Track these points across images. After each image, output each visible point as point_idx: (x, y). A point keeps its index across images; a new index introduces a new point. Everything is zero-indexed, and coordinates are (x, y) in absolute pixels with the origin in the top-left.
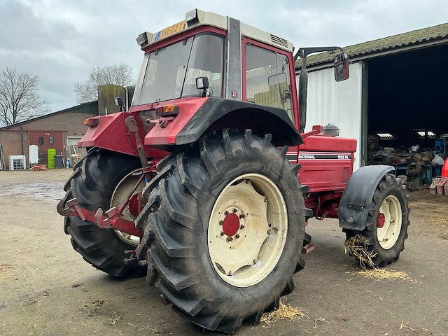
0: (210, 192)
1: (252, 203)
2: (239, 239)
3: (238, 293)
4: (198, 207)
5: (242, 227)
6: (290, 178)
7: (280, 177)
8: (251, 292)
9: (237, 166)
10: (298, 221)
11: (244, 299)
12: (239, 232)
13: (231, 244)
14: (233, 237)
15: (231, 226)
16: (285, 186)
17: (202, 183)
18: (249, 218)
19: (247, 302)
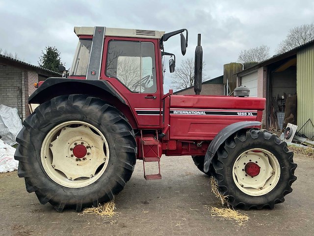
0: (39, 129)
1: (93, 140)
2: (86, 161)
3: (62, 189)
4: (31, 137)
5: (88, 154)
6: (108, 125)
7: (100, 124)
8: (73, 191)
9: (60, 116)
10: (116, 154)
11: (65, 194)
12: (86, 156)
13: (79, 162)
14: (81, 159)
15: (80, 152)
16: (105, 131)
17: (34, 124)
18: (93, 149)
19: (67, 196)
